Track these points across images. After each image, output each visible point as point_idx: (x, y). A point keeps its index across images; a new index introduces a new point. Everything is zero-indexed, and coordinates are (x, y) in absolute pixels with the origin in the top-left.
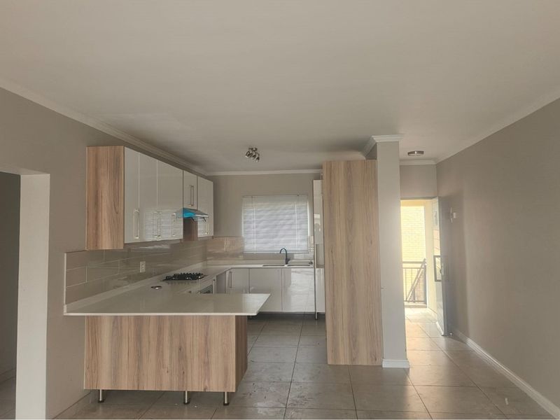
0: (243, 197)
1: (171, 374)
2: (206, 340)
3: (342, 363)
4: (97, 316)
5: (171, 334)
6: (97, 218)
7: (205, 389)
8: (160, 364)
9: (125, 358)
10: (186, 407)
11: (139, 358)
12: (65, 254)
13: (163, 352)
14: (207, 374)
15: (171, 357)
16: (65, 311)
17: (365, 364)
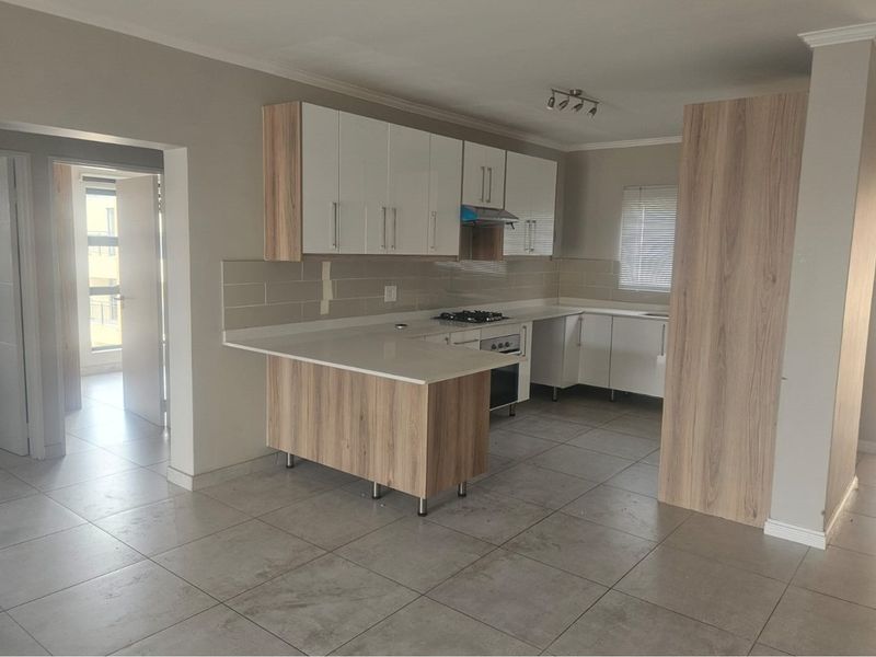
0: (625, 188)
1: (351, 451)
2: (391, 413)
3: (686, 505)
4: (278, 357)
5: (352, 394)
6: (274, 214)
7: (389, 483)
8: (340, 435)
9: (304, 415)
10: (375, 504)
11: (319, 420)
12: (222, 263)
13: (343, 417)
14: (391, 462)
15: (351, 428)
16: (224, 339)
17: (731, 517)
